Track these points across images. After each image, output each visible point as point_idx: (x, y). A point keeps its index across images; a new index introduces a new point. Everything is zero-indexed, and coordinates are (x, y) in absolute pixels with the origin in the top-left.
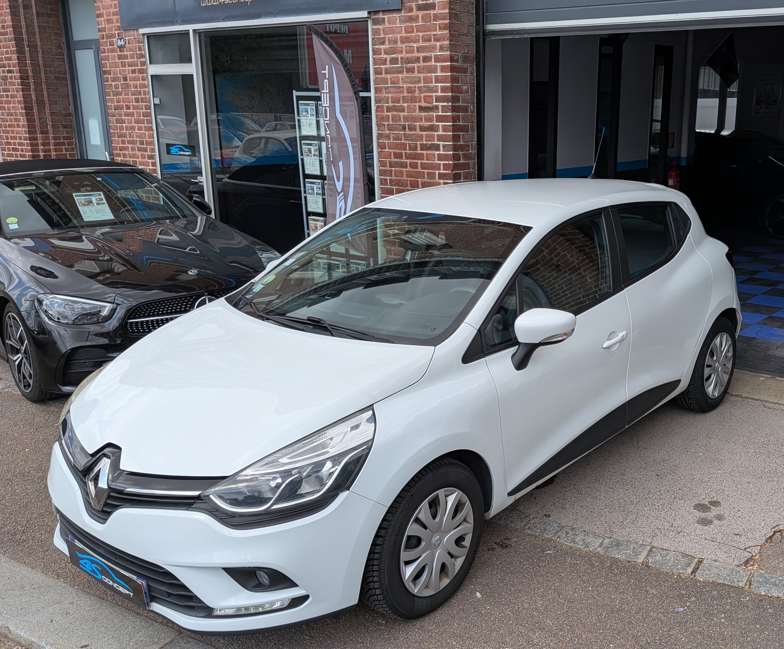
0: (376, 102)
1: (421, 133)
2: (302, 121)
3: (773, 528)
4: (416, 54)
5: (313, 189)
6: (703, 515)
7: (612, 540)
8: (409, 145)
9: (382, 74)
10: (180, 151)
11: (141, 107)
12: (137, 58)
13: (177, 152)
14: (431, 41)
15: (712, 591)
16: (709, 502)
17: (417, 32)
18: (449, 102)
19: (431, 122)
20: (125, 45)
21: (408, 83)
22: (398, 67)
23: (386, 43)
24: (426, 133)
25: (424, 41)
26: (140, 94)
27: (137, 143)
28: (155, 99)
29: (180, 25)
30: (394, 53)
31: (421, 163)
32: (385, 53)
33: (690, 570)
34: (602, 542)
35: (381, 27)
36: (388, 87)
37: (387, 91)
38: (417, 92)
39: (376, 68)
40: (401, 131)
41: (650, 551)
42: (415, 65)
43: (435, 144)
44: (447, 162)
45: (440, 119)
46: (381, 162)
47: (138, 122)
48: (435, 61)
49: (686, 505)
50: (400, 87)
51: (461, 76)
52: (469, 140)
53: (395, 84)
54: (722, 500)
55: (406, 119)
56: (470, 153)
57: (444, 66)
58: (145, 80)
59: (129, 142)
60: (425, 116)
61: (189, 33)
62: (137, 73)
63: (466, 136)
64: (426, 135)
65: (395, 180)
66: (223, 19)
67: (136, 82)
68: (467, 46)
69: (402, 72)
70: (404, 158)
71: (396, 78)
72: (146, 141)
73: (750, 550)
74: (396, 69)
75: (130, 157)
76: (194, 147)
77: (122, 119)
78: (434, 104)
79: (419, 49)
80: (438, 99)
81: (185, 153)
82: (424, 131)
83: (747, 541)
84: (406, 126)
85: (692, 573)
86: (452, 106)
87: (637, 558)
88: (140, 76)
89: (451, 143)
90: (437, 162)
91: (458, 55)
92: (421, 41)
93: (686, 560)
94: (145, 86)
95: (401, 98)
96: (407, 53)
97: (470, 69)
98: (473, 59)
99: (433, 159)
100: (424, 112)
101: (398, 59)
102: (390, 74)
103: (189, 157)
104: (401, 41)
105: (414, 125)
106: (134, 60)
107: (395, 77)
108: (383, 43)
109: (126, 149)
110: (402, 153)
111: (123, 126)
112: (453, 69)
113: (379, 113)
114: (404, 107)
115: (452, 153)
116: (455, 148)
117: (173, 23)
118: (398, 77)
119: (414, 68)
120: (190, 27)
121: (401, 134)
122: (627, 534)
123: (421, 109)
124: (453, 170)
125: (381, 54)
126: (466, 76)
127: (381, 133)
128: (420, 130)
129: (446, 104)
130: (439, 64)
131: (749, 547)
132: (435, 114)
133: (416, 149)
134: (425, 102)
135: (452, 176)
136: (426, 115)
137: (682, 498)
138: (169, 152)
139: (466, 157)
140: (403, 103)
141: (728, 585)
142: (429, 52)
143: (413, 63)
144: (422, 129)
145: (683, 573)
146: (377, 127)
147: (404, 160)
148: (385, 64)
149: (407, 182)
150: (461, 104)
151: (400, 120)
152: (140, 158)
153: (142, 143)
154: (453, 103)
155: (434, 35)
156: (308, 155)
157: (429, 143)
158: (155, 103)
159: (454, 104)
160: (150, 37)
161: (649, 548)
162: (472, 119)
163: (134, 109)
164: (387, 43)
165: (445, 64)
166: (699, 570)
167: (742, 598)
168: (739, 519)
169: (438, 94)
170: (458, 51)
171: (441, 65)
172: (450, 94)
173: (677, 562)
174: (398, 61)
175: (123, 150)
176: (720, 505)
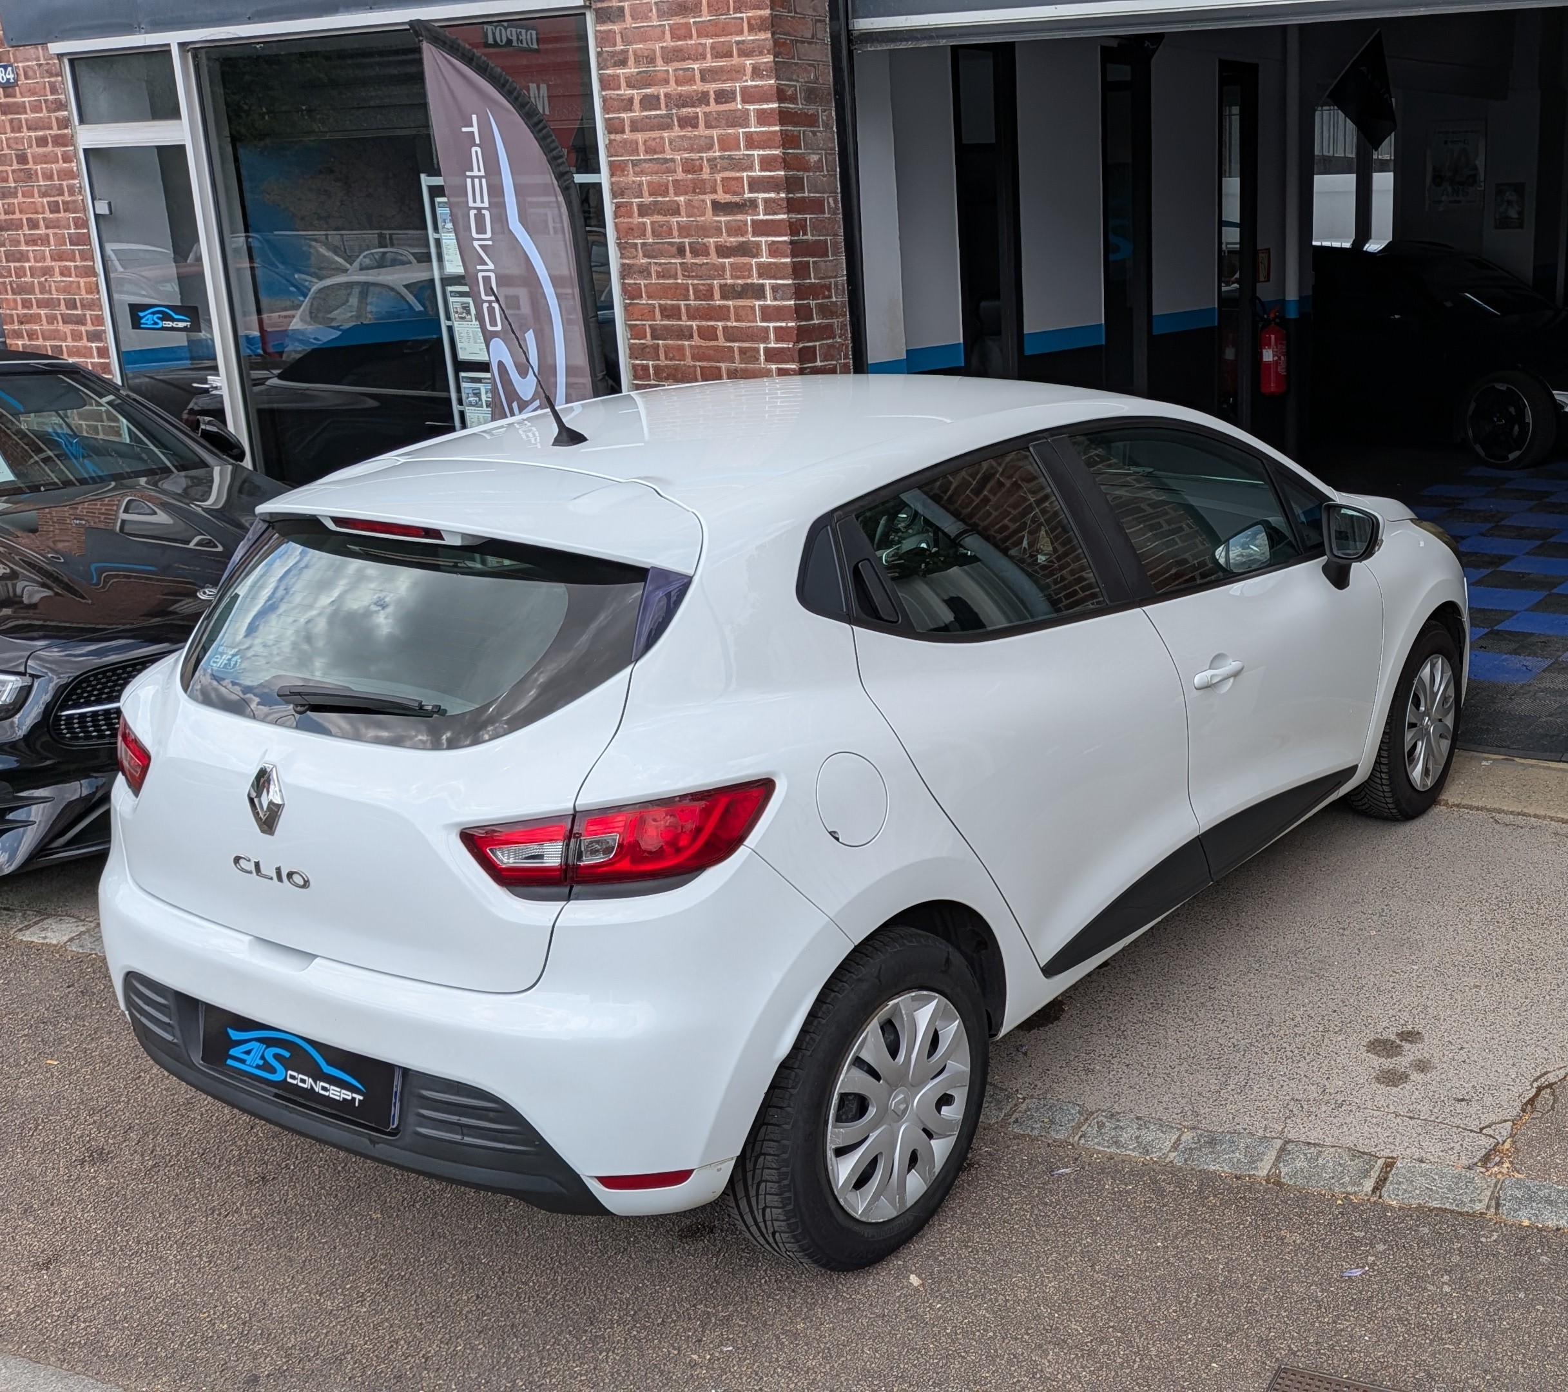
0: (614, 195)
1: (720, 260)
2: (444, 242)
3: (1536, 1080)
4: (699, 86)
5: (477, 394)
6: (1387, 1063)
7: (1199, 1132)
8: (693, 289)
9: (623, 132)
10: (162, 319)
11: (63, 223)
12: (49, 111)
13: (156, 323)
14: (729, 55)
15: (1418, 1226)
16: (1398, 1035)
17: (699, 36)
18: (781, 190)
19: (742, 236)
20: (16, 80)
21: (685, 150)
22: (661, 116)
23: (629, 63)
24: (732, 260)
25: (716, 57)
26: (62, 194)
27: (59, 305)
28: (96, 203)
29: (146, 33)
30: (649, 85)
31: (724, 328)
32: (627, 86)
33: (1368, 1185)
34: (1179, 1139)
35: (616, 27)
36: (640, 160)
37: (637, 169)
38: (706, 169)
39: (610, 119)
40: (673, 257)
41: (1282, 1149)
42: (698, 110)
43: (753, 284)
44: (784, 324)
45: (761, 228)
46: (632, 327)
47: (59, 256)
48: (744, 101)
49: (1349, 1044)
50: (666, 161)
51: (804, 132)
52: (830, 274)
53: (655, 152)
54: (1424, 1027)
55: (684, 230)
56: (831, 302)
57: (764, 111)
58: (71, 161)
59: (41, 304)
60: (727, 223)
61: (170, 51)
62: (50, 145)
63: (823, 264)
64: (731, 265)
65: (667, 366)
66: (249, 18)
67: (49, 166)
68: (810, 65)
69: (668, 127)
70: (684, 317)
71: (658, 140)
72: (81, 300)
73: (1491, 1132)
74: (656, 120)
75: (44, 339)
76: (195, 309)
77: (21, 252)
78: (747, 195)
79: (706, 75)
80: (755, 185)
81: (174, 325)
82: (728, 257)
83: (1483, 1113)
84: (684, 247)
85: (1373, 1191)
86: (788, 200)
87: (1256, 1168)
88: (59, 151)
89: (790, 282)
90: (759, 324)
91: (795, 86)
92: (709, 56)
93: (1359, 1163)
94: (71, 175)
95: (671, 184)
96: (678, 83)
97: (822, 117)
98: (829, 94)
99: (751, 318)
100: (725, 215)
101: (658, 98)
102: (642, 131)
103: (184, 333)
104: (663, 58)
105: (704, 244)
106: (42, 115)
107: (654, 139)
108: (623, 63)
109: (36, 319)
110: (678, 308)
111: (23, 268)
112: (784, 117)
113: (621, 220)
114: (678, 205)
115: (793, 302)
116: (800, 292)
117: (129, 28)
118: (662, 138)
119: (698, 117)
120: (173, 38)
121: (675, 263)
122: (1231, 1116)
123: (718, 207)
124: (798, 342)
125: (619, 88)
126: (814, 133)
127: (628, 265)
128: (717, 253)
129: (773, 195)
130: (751, 108)
131: (1489, 1126)
132: (749, 218)
133: (710, 296)
134: (725, 192)
135: (796, 355)
136: (729, 221)
137: (1341, 1030)
138: (136, 324)
139: (824, 311)
140: (676, 195)
141: (1452, 1211)
142: (728, 80)
143: (693, 106)
144: (723, 251)
145: (1355, 1193)
146: (620, 249)
147: (684, 322)
148: (631, 110)
149: (695, 371)
150: (806, 194)
151: (670, 234)
152: (69, 339)
153: (71, 304)
154: (788, 192)
155: (738, 43)
156: (463, 319)
157: (740, 281)
158: (98, 212)
159: (791, 195)
160: (76, 62)
161: (1278, 1143)
162: (833, 228)
163: (47, 228)
164: (631, 61)
165: (765, 106)
166: (1388, 1184)
167: (1483, 1236)
168: (1464, 1066)
169: (753, 174)
170: (795, 77)
171: (757, 110)
172: (783, 173)
173: (1340, 1169)
174: (660, 103)
175: (27, 323)
176: (1422, 1039)
